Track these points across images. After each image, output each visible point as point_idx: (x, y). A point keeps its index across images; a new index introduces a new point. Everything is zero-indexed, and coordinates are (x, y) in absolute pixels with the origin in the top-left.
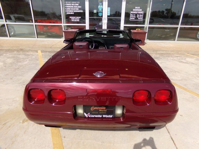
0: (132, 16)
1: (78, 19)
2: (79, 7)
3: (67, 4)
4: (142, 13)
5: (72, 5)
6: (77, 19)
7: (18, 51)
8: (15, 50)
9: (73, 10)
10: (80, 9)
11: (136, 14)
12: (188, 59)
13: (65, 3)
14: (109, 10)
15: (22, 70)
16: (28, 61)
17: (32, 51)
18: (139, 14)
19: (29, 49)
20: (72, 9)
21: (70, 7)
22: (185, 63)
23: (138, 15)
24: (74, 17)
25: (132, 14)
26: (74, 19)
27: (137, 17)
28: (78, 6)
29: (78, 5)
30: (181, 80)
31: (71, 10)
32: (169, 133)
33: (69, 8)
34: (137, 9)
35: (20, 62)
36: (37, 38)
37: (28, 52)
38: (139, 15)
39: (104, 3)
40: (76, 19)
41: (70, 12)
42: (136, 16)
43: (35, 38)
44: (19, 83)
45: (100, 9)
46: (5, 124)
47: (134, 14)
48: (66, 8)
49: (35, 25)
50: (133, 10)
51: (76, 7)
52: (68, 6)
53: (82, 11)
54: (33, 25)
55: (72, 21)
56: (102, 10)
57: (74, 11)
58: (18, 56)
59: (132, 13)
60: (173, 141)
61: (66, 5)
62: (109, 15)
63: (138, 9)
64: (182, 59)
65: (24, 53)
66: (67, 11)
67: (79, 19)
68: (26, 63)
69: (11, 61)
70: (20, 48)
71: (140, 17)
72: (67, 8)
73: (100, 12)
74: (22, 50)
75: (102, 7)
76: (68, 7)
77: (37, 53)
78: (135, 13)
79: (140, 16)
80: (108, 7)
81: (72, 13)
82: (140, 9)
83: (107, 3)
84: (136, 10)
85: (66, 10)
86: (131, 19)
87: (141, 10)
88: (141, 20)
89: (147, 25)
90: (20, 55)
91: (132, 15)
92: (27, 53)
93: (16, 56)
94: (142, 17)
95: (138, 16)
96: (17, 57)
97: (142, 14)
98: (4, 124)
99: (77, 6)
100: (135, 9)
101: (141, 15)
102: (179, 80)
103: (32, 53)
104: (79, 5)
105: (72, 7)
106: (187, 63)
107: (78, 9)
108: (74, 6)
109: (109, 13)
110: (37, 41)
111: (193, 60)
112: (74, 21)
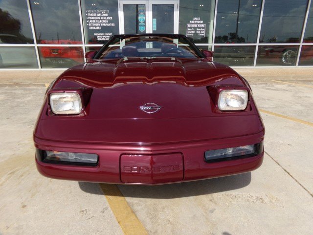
1: (107, 37)
2: (109, 18)
3: (90, 15)
4: (203, 26)
5: (98, 15)
7: (10, 85)
8: (6, 85)
9: (100, 23)
10: (110, 22)
11: (195, 28)
12: (277, 86)
13: (87, 13)
14: (155, 23)
16: (32, 97)
17: (35, 85)
18: (200, 28)
19: (29, 82)
20: (98, 21)
21: (94, 18)
22: (275, 90)
23: (197, 29)
24: (102, 34)
25: (189, 28)
26: (101, 37)
27: (197, 32)
28: (106, 17)
29: (107, 15)
30: (276, 108)
31: (96, 23)
33: (93, 20)
34: (196, 20)
35: (19, 98)
36: (41, 68)
37: (28, 86)
39: (147, 13)
40: (104, 37)
41: (95, 26)
42: (195, 30)
43: (38, 68)
44: (23, 123)
45: (142, 21)
46: (13, 173)
47: (193, 28)
48: (88, 20)
49: (38, 47)
50: (191, 22)
51: (104, 18)
52: (92, 16)
53: (113, 25)
54: (34, 47)
55: (98, 39)
56: (145, 22)
57: (101, 25)
58: (13, 91)
59: (189, 26)
60: (289, 173)
61: (88, 16)
62: (155, 29)
63: (198, 20)
64: (269, 86)
65: (22, 88)
66: (90, 25)
67: (109, 37)
68: (29, 98)
69: (3, 98)
70: (14, 81)
71: (202, 32)
72: (90, 20)
73: (142, 26)
74: (17, 84)
75: (144, 18)
76: (91, 18)
77: (44, 88)
78: (193, 26)
79: (200, 31)
80: (153, 18)
81: (97, 28)
82: (200, 20)
83: (151, 13)
84: (195, 22)
85: (88, 23)
86: (188, 36)
87: (202, 22)
88: (203, 36)
89: (211, 45)
90: (15, 90)
91: (189, 29)
92: (28, 88)
93: (9, 91)
97: (203, 28)
98: (11, 173)
100: (193, 20)
102: (273, 108)
103: (35, 88)
104: (109, 16)
105: (97, 18)
106: (277, 90)
107: (107, 21)
108: (100, 17)
109: (155, 26)
110: (40, 72)
111: (284, 86)
112: (101, 39)
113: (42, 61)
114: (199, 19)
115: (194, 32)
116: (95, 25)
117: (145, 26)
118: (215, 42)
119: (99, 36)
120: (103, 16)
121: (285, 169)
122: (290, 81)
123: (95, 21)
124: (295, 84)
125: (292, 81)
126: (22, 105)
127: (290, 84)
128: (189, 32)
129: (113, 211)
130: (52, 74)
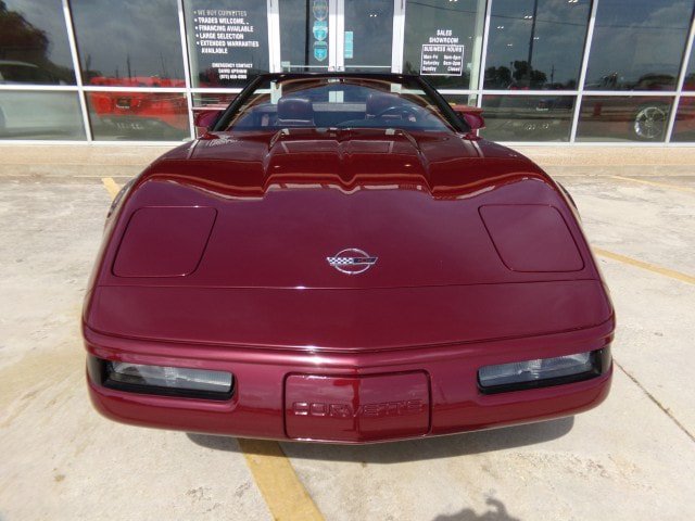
0: (427, 60)
1: (241, 71)
2: (246, 29)
3: (202, 20)
4: (460, 48)
5: (222, 21)
6: (238, 71)
7: (22, 180)
8: (14, 178)
9: (226, 40)
10: (247, 37)
11: (441, 55)
12: (623, 190)
13: (197, 16)
14: (350, 41)
15: (58, 234)
16: (72, 208)
17: (78, 179)
18: (452, 54)
19: (67, 172)
20: (220, 36)
21: (213, 28)
22: (619, 199)
23: (446, 57)
24: (230, 65)
25: (426, 53)
26: (228, 71)
27: (445, 63)
28: (241, 25)
29: (241, 21)
30: (623, 243)
31: (217, 39)
32: (636, 382)
33: (209, 32)
34: (442, 37)
35: (43, 211)
36: (93, 139)
37: (63, 182)
38: (450, 57)
39: (332, 18)
40: (233, 71)
41: (215, 47)
42: (441, 59)
43: (86, 139)
44: (55, 272)
45: (320, 38)
46: (32, 395)
47: (435, 53)
48: (198, 31)
49: (85, 93)
50: (431, 40)
51: (237, 29)
52: (207, 24)
53: (255, 44)
54: (77, 92)
55: (222, 77)
56: (327, 40)
57: (229, 44)
58: (28, 194)
59: (426, 49)
60: (659, 405)
61: (198, 24)
62: (351, 56)
63: (447, 37)
64: (605, 190)
65: (47, 186)
66: (203, 43)
67: (245, 71)
68: (67, 213)
69: (6, 210)
70: (32, 169)
71: (455, 63)
72: (202, 32)
73: (320, 47)
74: (38, 177)
75: (326, 29)
76: (205, 28)
77: (100, 186)
78: (436, 49)
79: (452, 60)
80: (346, 29)
81: (220, 51)
82: (453, 36)
83: (341, 18)
84: (441, 41)
85: (199, 39)
86: (424, 72)
87: (456, 40)
88: (458, 73)
89: (476, 92)
90: (35, 190)
91: (426, 57)
92: (64, 186)
93: (20, 194)
94: (459, 63)
95: (448, 61)
96: (26, 197)
97: (458, 54)
98: (28, 396)
99: (236, 25)
100: (436, 36)
101: (455, 58)
102: (617, 243)
103: (80, 186)
104: (246, 24)
105: (221, 29)
106: (623, 198)
107: (242, 36)
108: (226, 25)
109: (350, 49)
110: (91, 148)
111: (639, 192)
112: (227, 77)
113: (94, 124)
114: (449, 32)
115: (437, 63)
116: (214, 43)
117: (326, 47)
118: (485, 87)
119: (225, 70)
120: (233, 25)
121: (650, 393)
122: (652, 178)
123: (213, 36)
124: (664, 187)
125: (658, 177)
126: (50, 228)
127: (654, 185)
128: (425, 63)
129: (263, 493)
130: (116, 154)
